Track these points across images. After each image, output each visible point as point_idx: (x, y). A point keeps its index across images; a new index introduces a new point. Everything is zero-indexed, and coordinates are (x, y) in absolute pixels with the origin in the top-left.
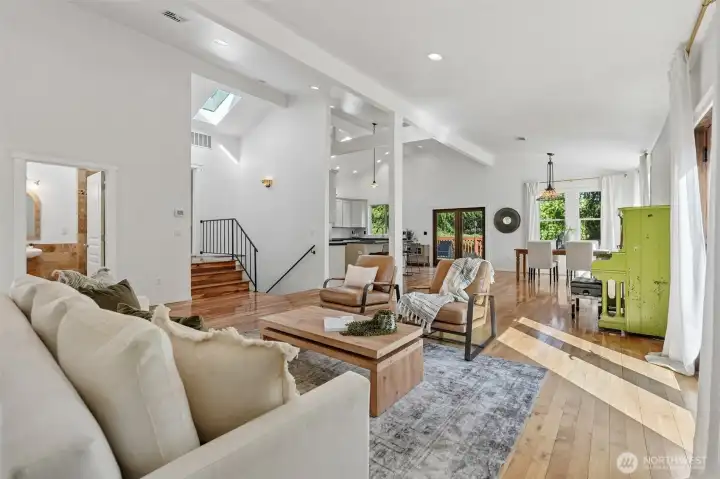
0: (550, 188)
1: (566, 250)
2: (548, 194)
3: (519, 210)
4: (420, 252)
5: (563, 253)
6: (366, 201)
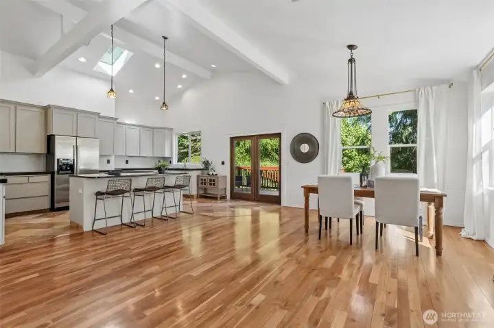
0: (351, 97)
1: (376, 190)
2: (348, 105)
3: (317, 134)
4: (214, 184)
5: (371, 195)
6: (172, 129)
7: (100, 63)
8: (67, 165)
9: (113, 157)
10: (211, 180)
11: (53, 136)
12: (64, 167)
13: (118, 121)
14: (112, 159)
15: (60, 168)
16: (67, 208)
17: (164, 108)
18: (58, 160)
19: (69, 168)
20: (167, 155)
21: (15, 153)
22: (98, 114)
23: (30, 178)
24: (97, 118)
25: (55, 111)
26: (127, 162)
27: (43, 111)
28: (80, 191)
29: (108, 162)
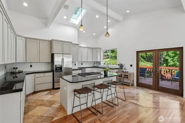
4: (128, 78)
6: (101, 48)
7: (72, 19)
8: (59, 67)
9: (77, 62)
10: (125, 75)
11: (54, 54)
12: (58, 69)
13: (79, 45)
14: (77, 63)
15: (56, 69)
16: (59, 88)
17: (107, 36)
18: (55, 65)
19: (60, 69)
20: (99, 60)
21: (39, 62)
22: (71, 43)
23: (45, 74)
24: (71, 44)
25: (54, 42)
26: (82, 64)
27: (50, 43)
28: (65, 88)
29: (75, 65)
